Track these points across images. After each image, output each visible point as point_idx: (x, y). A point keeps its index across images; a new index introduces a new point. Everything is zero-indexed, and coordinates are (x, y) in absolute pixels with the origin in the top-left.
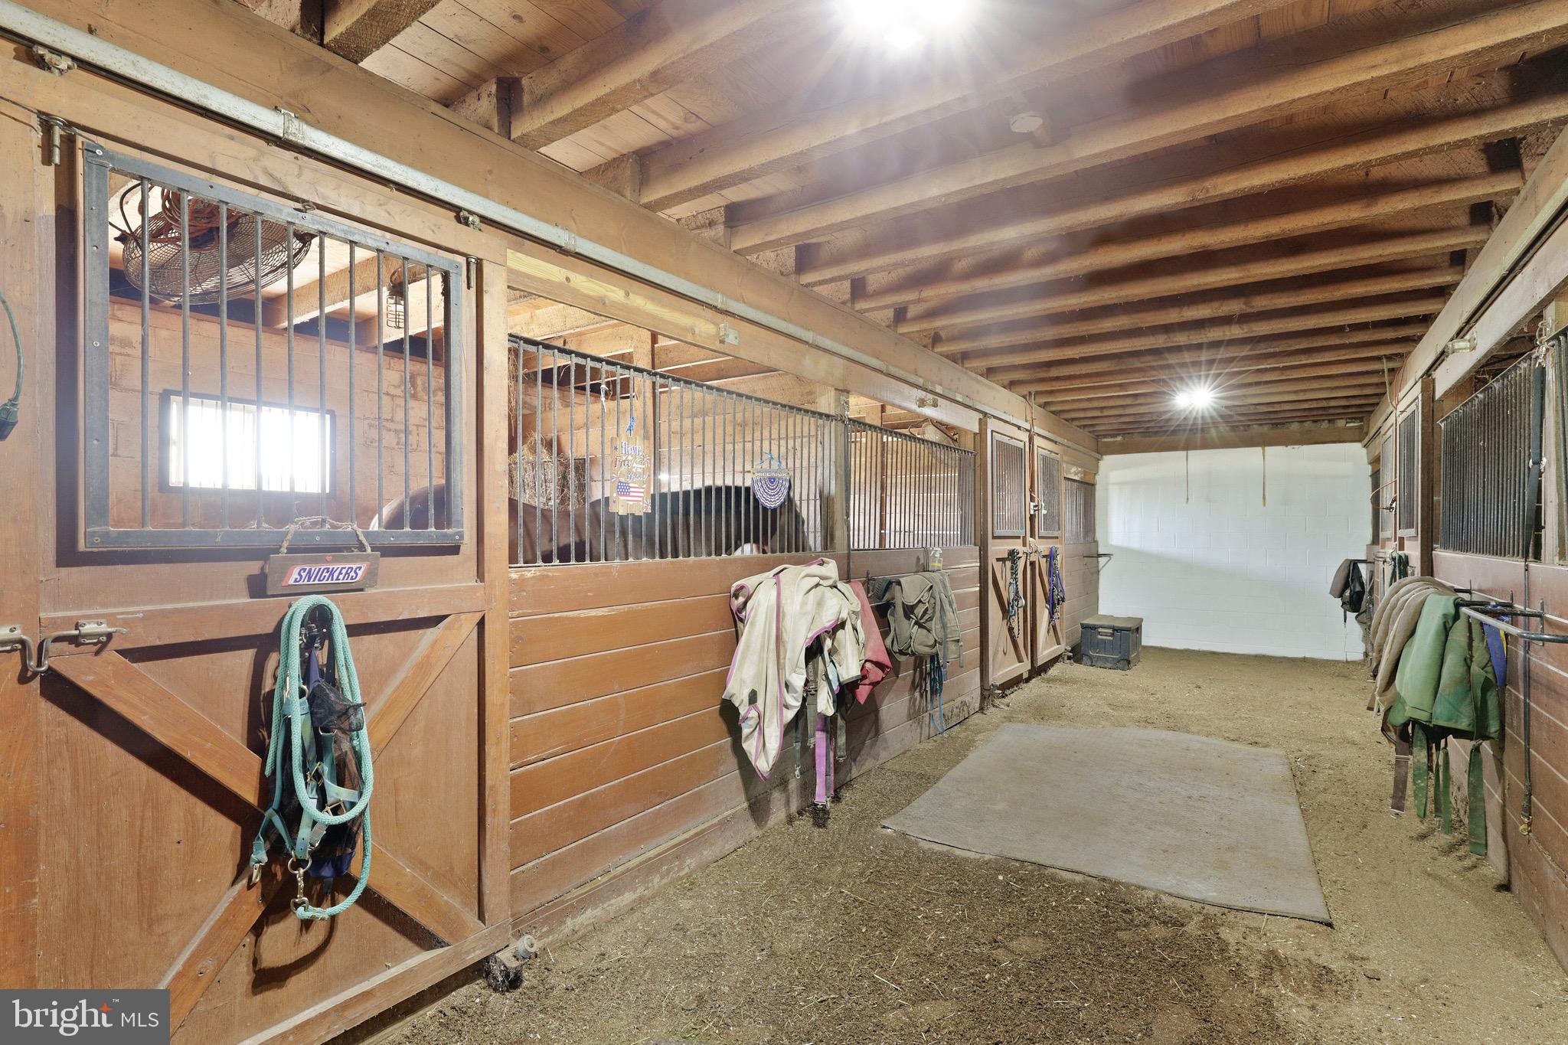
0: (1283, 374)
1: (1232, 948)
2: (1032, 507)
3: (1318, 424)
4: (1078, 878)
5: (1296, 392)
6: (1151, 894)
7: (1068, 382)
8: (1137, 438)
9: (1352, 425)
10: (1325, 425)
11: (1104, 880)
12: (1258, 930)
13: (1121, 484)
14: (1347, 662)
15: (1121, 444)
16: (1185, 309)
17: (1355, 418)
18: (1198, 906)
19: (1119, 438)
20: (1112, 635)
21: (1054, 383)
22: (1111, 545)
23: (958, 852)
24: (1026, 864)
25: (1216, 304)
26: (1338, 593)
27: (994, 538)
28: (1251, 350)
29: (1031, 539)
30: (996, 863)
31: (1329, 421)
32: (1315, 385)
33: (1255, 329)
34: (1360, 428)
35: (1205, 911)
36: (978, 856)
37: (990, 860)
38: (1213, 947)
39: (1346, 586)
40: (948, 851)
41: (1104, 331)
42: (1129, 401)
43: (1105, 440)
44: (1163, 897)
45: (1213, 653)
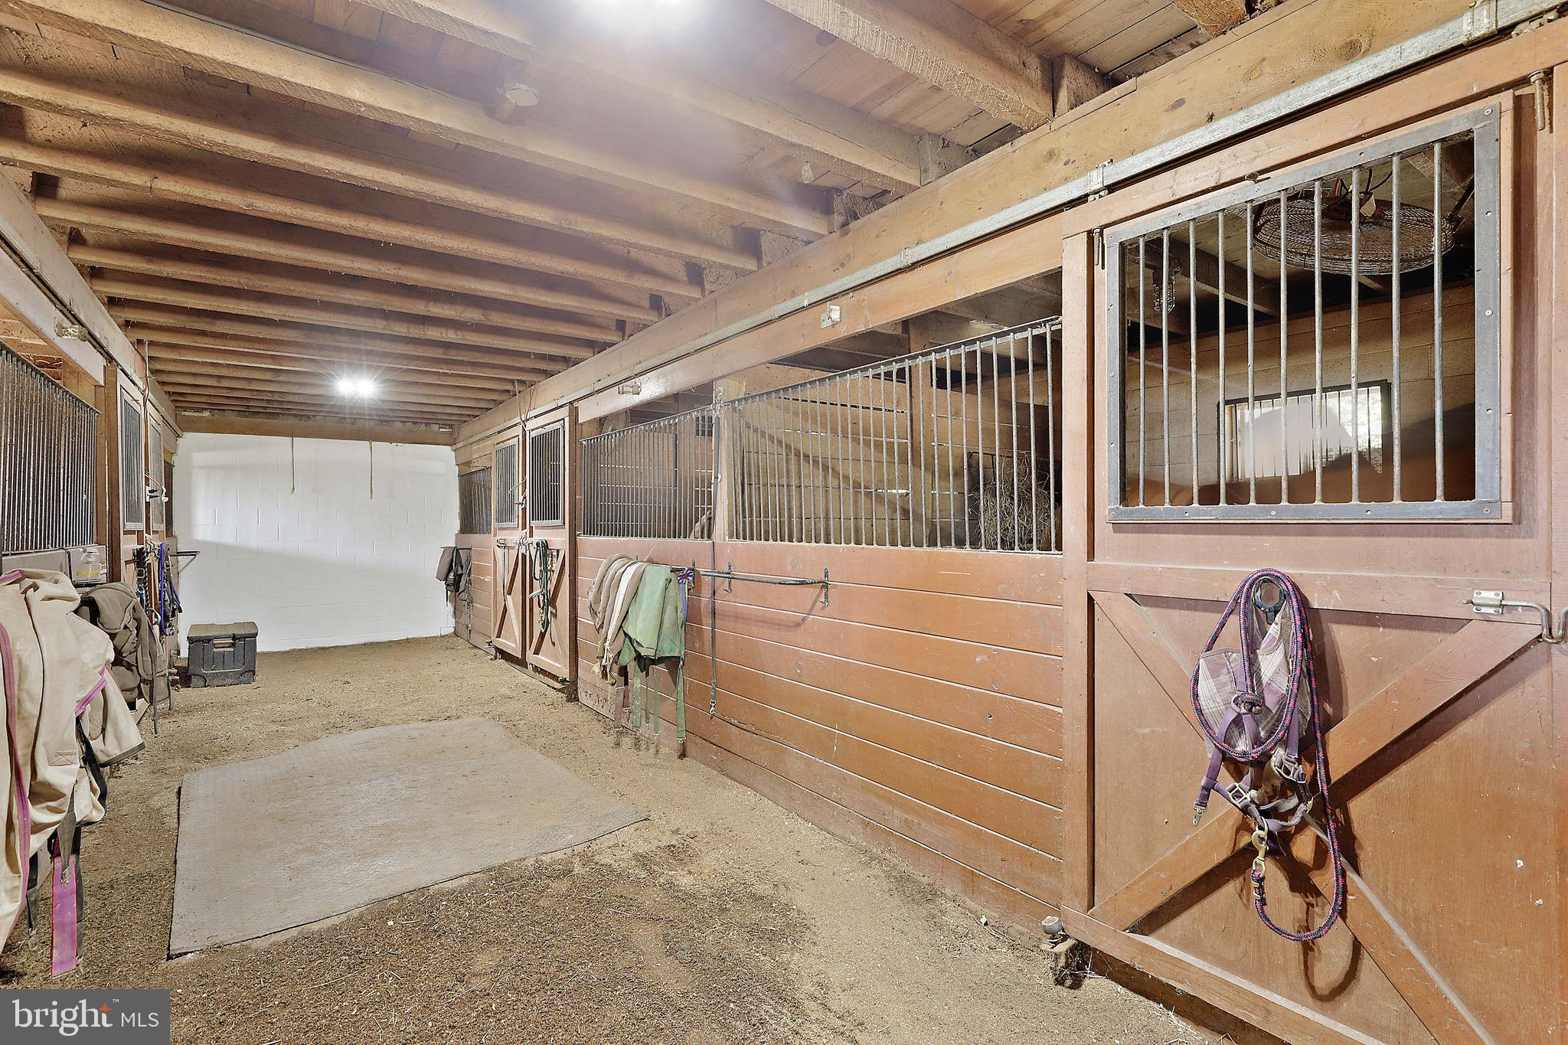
0: (439, 380)
1: (615, 866)
2: (147, 492)
3: (417, 425)
4: (465, 881)
5: (428, 396)
6: (531, 861)
7: (218, 341)
8: (231, 417)
9: (444, 430)
10: (423, 427)
11: (490, 870)
12: (616, 845)
13: (209, 468)
14: (442, 636)
15: (208, 421)
16: (431, 304)
17: (446, 425)
18: (569, 851)
19: (206, 414)
20: (233, 645)
21: (199, 339)
22: (196, 541)
23: (315, 927)
24: (404, 896)
25: (460, 308)
26: (443, 577)
27: (126, 533)
28: (443, 354)
29: (147, 535)
30: (371, 913)
31: (426, 424)
32: (454, 393)
33: (467, 338)
34: (451, 434)
35: (576, 853)
36: (343, 918)
37: (361, 915)
38: (605, 875)
39: (450, 569)
40: (300, 933)
41: (341, 301)
42: (268, 376)
43: (187, 413)
44: (544, 858)
45: (322, 649)
